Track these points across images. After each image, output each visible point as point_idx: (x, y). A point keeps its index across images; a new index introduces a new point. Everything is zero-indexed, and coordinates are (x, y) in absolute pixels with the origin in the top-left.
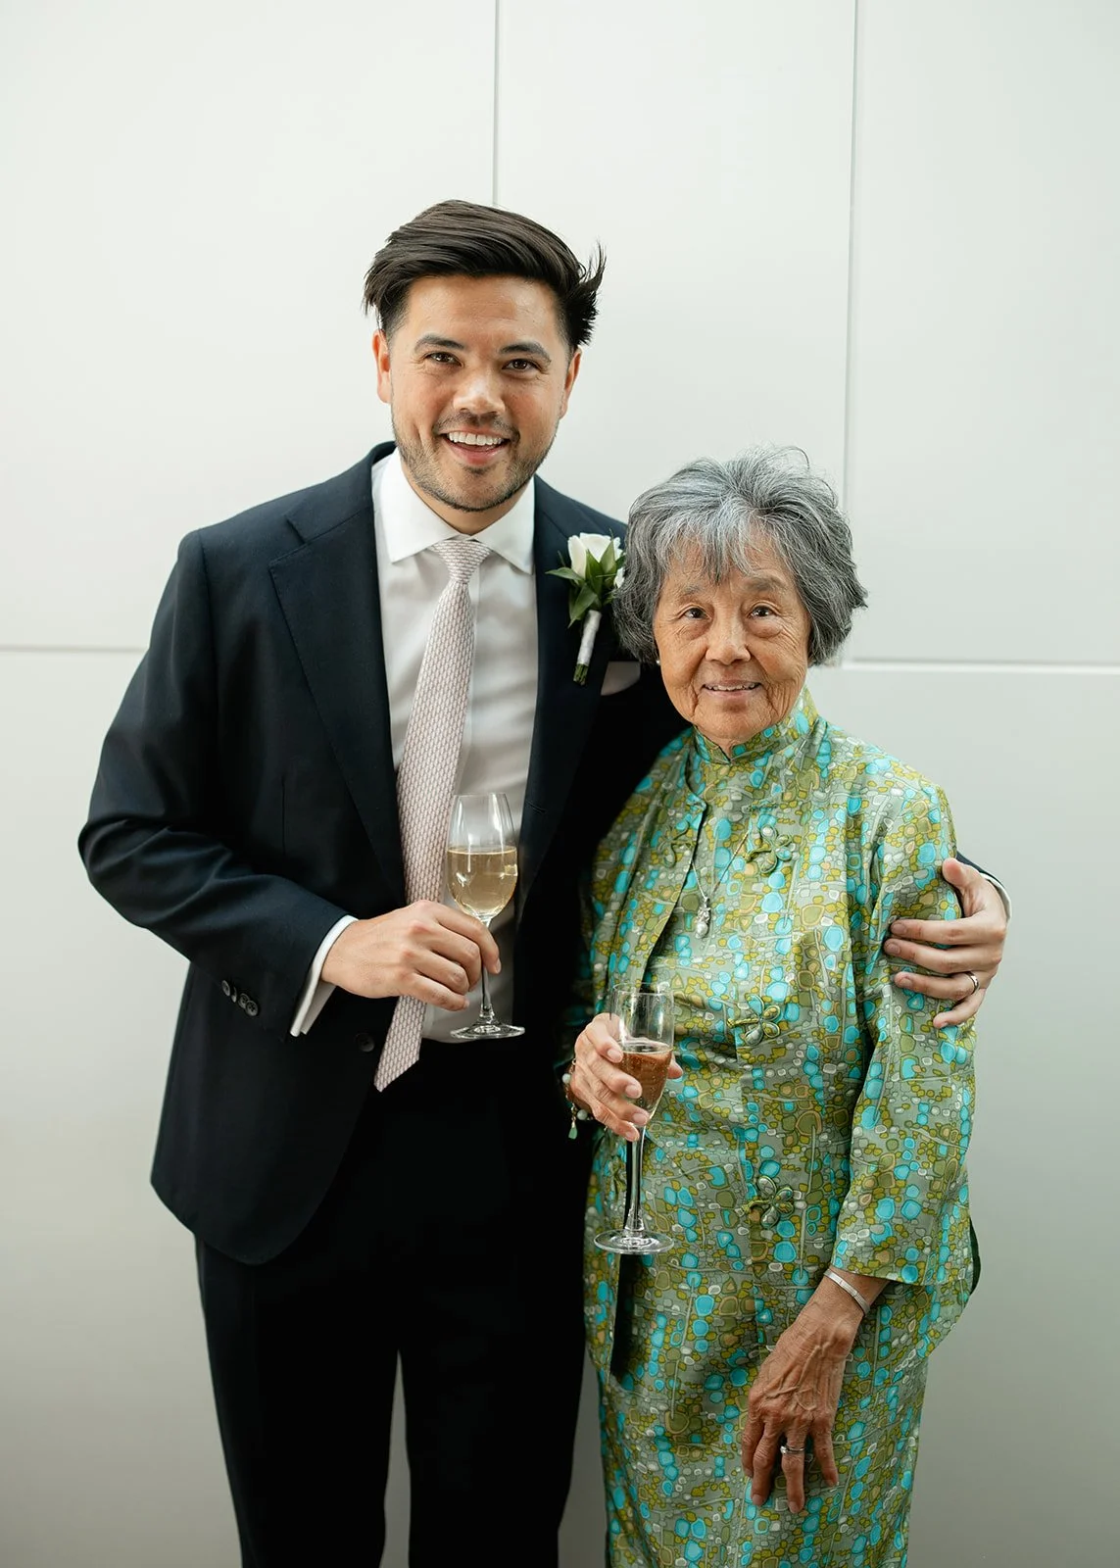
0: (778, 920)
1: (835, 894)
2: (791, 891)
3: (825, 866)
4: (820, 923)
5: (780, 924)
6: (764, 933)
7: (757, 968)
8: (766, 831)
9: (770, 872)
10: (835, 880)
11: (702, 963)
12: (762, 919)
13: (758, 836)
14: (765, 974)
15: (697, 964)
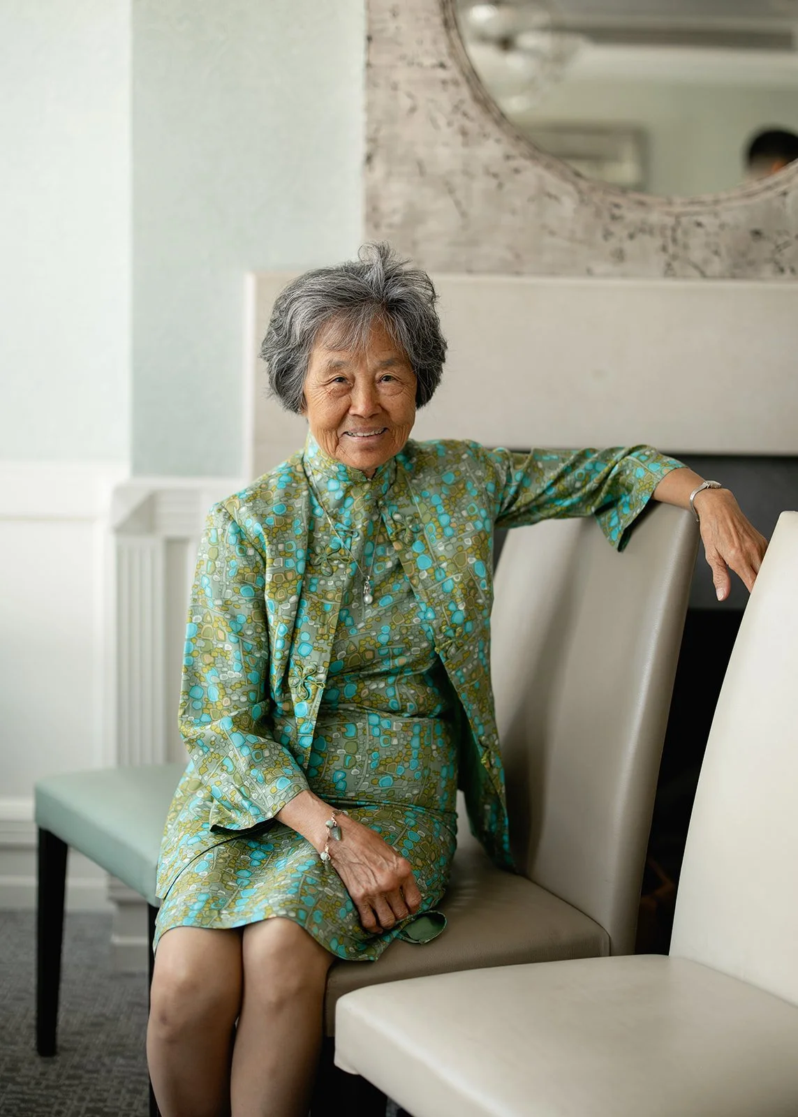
0: (435, 572)
1: (468, 541)
2: (431, 550)
3: (454, 525)
4: (468, 563)
5: (437, 573)
6: (430, 584)
7: (438, 608)
8: (397, 517)
9: (412, 541)
10: (464, 532)
11: (365, 626)
12: (424, 575)
13: (392, 522)
14: (446, 610)
15: (361, 628)
